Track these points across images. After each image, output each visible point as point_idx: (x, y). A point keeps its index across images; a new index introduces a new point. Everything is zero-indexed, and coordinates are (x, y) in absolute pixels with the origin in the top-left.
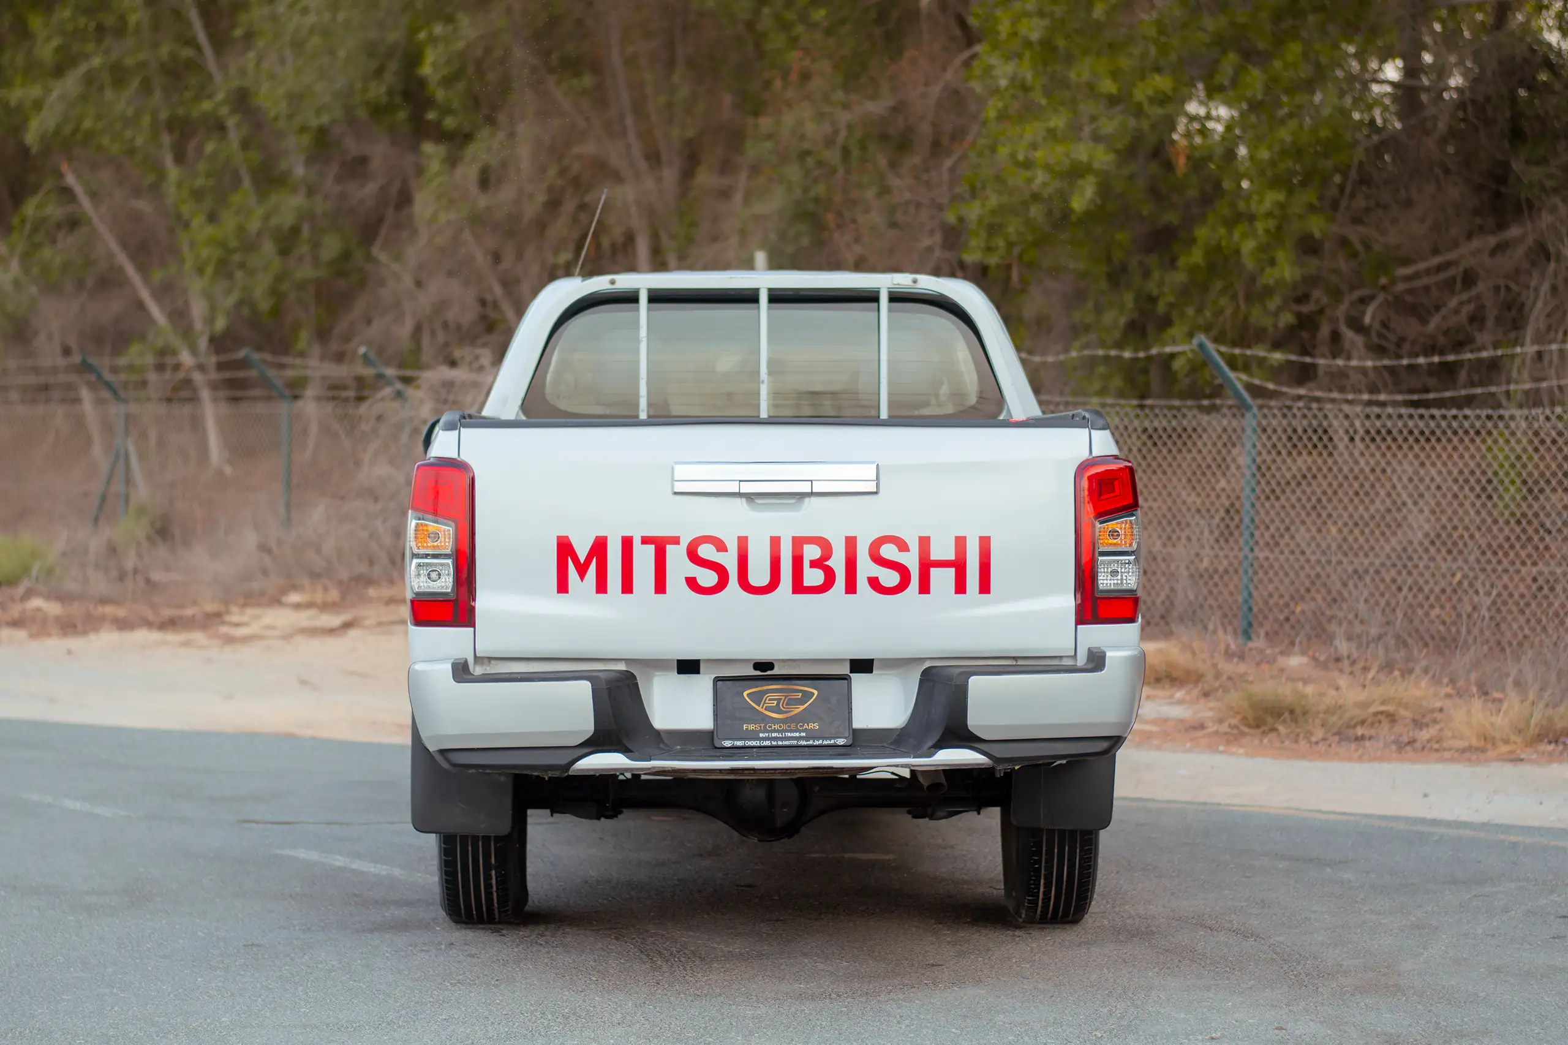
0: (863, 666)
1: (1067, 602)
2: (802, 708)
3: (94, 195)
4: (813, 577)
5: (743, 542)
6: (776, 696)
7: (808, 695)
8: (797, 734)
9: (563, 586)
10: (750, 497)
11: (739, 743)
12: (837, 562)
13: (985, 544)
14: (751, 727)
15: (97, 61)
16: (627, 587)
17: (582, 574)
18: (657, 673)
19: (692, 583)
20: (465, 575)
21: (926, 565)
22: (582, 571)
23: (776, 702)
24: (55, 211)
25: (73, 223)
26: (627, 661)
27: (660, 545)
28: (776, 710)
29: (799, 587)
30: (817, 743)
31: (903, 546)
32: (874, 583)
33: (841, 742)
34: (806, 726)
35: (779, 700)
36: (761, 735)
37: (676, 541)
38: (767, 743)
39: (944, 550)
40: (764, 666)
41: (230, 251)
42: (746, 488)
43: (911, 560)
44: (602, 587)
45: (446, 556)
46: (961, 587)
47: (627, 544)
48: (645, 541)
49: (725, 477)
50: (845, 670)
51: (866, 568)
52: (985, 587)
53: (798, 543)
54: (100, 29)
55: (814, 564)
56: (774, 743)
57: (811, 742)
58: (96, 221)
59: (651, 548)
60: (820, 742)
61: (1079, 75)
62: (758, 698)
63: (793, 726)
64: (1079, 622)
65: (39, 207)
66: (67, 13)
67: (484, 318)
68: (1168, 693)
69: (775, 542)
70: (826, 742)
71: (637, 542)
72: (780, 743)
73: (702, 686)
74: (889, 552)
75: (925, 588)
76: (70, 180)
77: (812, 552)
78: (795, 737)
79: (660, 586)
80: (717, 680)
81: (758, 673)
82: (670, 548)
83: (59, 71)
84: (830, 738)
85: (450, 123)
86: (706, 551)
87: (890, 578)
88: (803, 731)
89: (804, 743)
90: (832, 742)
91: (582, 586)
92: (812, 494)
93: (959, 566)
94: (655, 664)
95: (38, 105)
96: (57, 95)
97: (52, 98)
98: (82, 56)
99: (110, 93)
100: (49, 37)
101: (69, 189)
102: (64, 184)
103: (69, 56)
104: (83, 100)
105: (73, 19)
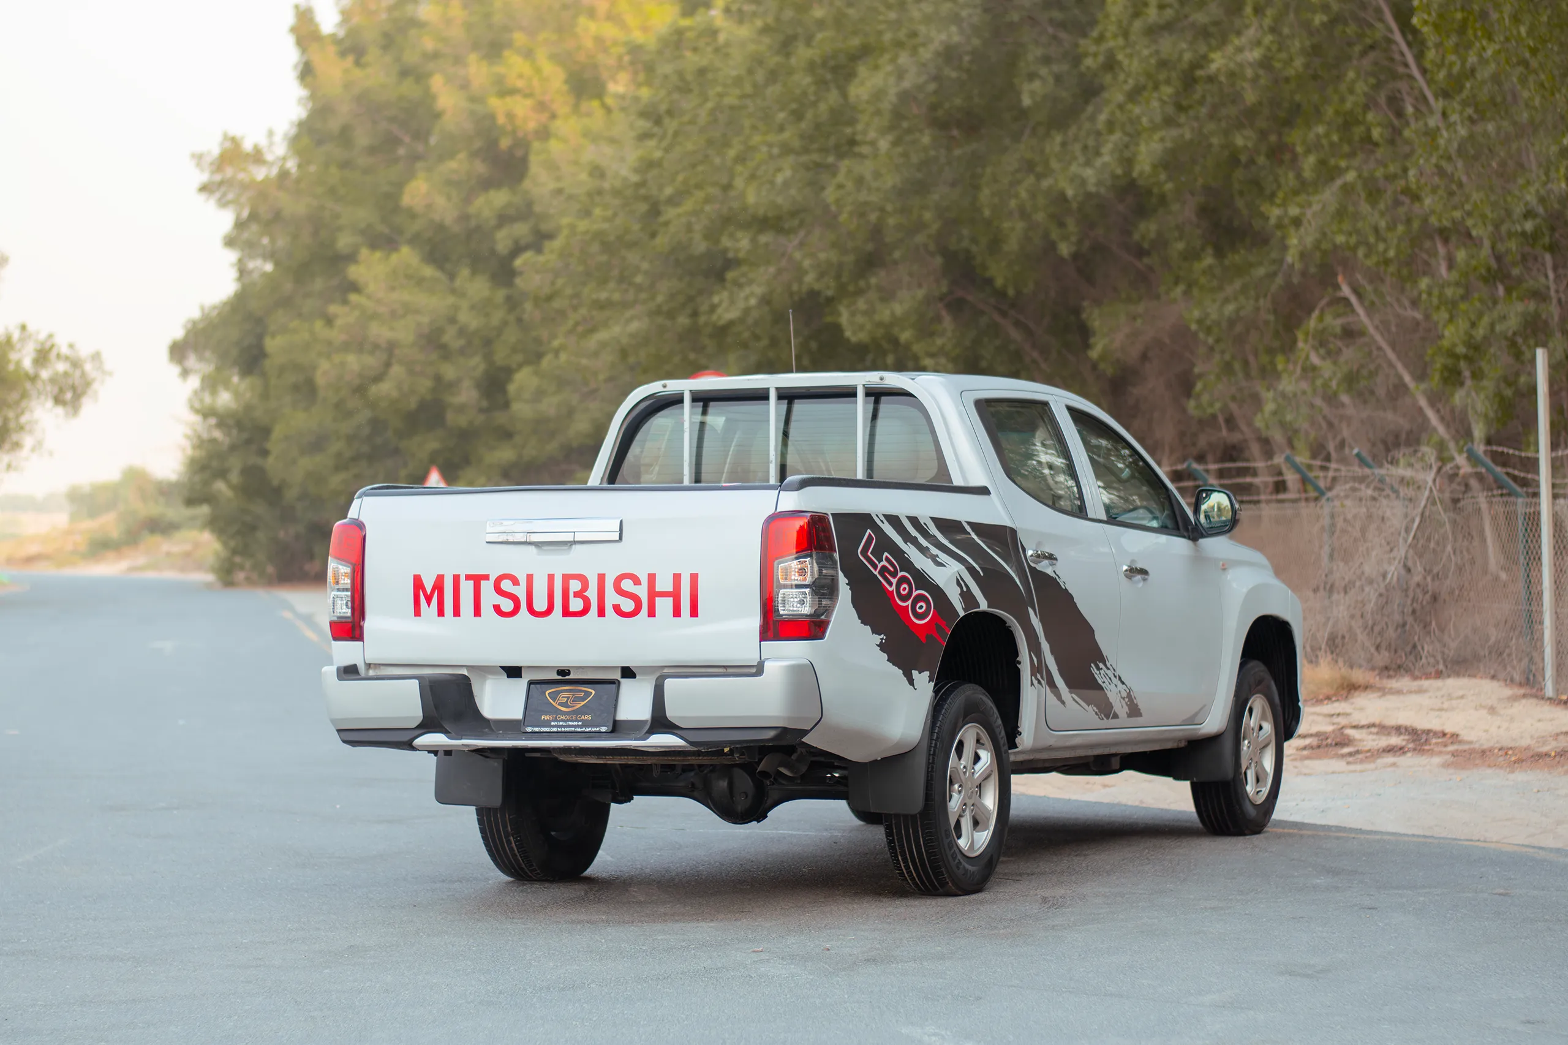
0: (628, 673)
1: (755, 622)
2: (583, 703)
3: (1371, 306)
4: (576, 605)
5: (530, 578)
6: (566, 694)
7: (588, 694)
8: (576, 723)
9: (417, 613)
10: (537, 544)
11: (536, 729)
12: (592, 594)
13: (694, 578)
14: (547, 717)
15: (1351, 176)
16: (457, 613)
17: (429, 602)
18: (490, 676)
19: (497, 609)
20: (357, 602)
21: (653, 594)
22: (429, 600)
23: (566, 699)
24: (1333, 322)
25: (1350, 334)
26: (468, 667)
27: (477, 580)
28: (565, 705)
29: (567, 613)
30: (588, 730)
31: (637, 581)
32: (617, 609)
33: (604, 729)
34: (583, 717)
35: (568, 698)
36: (552, 723)
37: (486, 577)
38: (555, 729)
39: (664, 584)
40: (563, 672)
42: (535, 538)
43: (642, 592)
44: (441, 613)
45: (347, 590)
46: (677, 613)
47: (456, 579)
48: (468, 577)
49: (518, 530)
50: (617, 675)
51: (612, 598)
52: (694, 612)
53: (566, 578)
54: (1352, 142)
55: (576, 595)
56: (559, 730)
57: (583, 729)
58: (1371, 330)
59: (472, 582)
60: (590, 729)
62: (554, 696)
63: (574, 717)
64: (763, 638)
69: (551, 578)
70: (593, 730)
71: (462, 578)
72: (563, 729)
73: (519, 687)
74: (627, 585)
75: (652, 613)
76: (1347, 291)
77: (575, 586)
78: (574, 725)
79: (477, 612)
80: (531, 683)
81: (560, 677)
82: (483, 582)
83: (1316, 188)
84: (597, 727)
86: (506, 585)
87: (628, 605)
88: (579, 721)
89: (579, 730)
90: (598, 729)
91: (429, 611)
92: (575, 542)
93: (676, 595)
94: (484, 670)
96: (1316, 207)
97: (1309, 213)
98: (1337, 172)
99: (1365, 208)
100: (1308, 151)
101: (1346, 301)
102: (1342, 294)
103: (1327, 173)
104: (1341, 214)
105: (1327, 135)
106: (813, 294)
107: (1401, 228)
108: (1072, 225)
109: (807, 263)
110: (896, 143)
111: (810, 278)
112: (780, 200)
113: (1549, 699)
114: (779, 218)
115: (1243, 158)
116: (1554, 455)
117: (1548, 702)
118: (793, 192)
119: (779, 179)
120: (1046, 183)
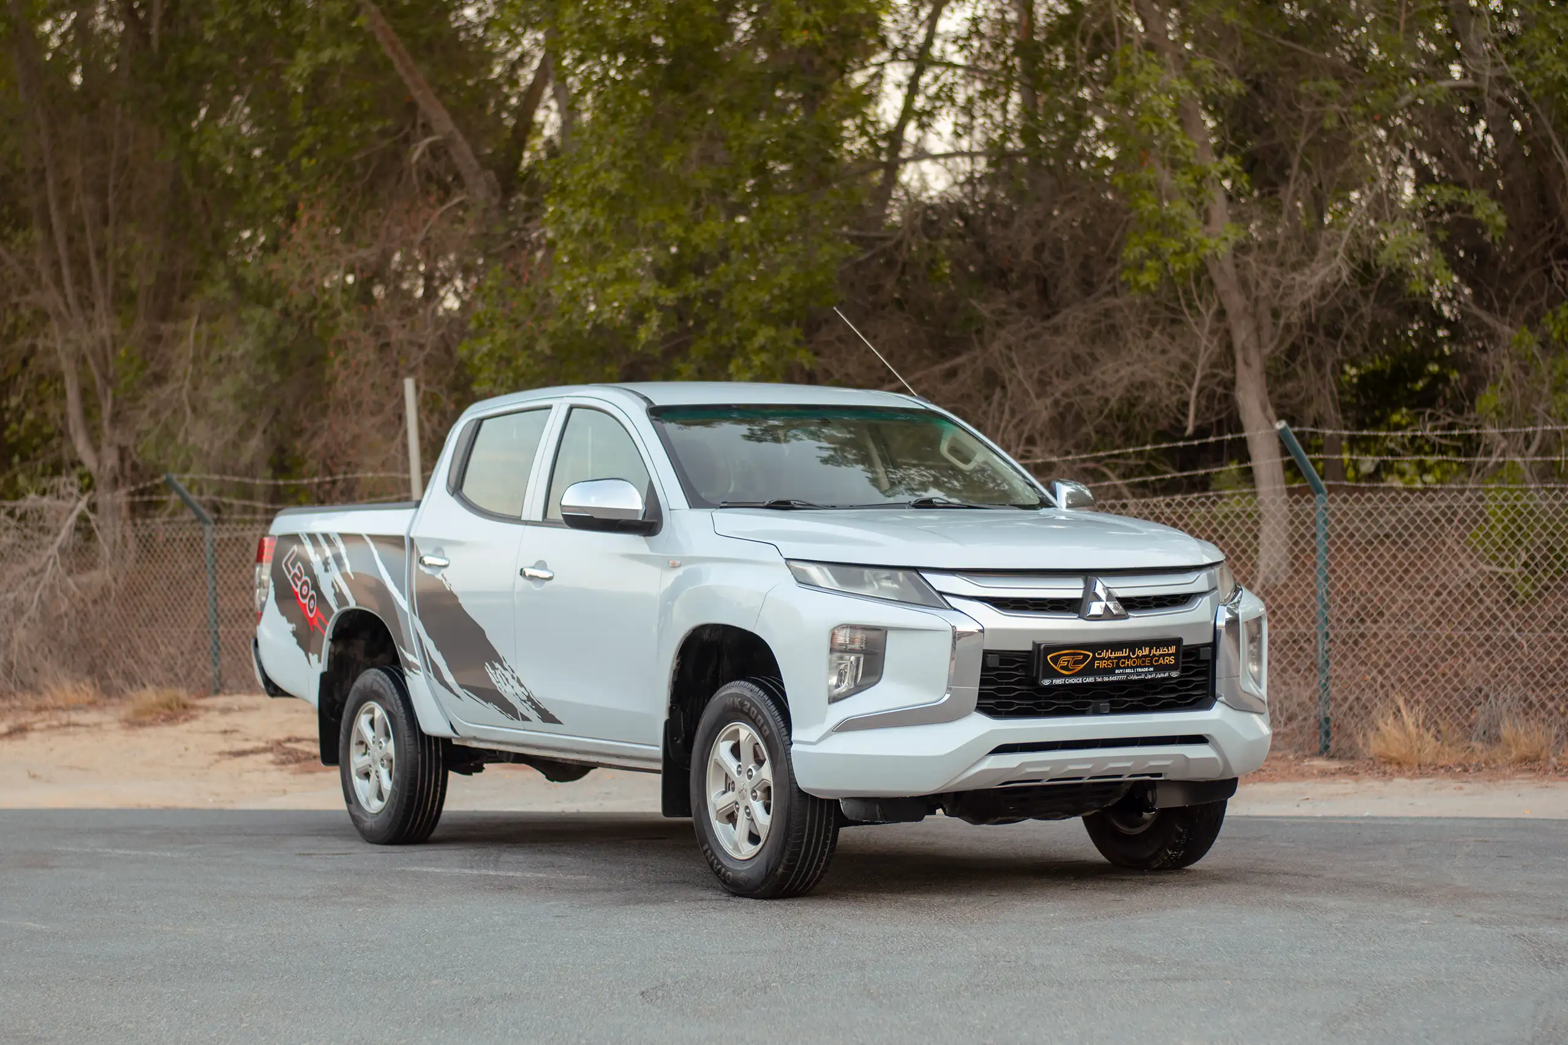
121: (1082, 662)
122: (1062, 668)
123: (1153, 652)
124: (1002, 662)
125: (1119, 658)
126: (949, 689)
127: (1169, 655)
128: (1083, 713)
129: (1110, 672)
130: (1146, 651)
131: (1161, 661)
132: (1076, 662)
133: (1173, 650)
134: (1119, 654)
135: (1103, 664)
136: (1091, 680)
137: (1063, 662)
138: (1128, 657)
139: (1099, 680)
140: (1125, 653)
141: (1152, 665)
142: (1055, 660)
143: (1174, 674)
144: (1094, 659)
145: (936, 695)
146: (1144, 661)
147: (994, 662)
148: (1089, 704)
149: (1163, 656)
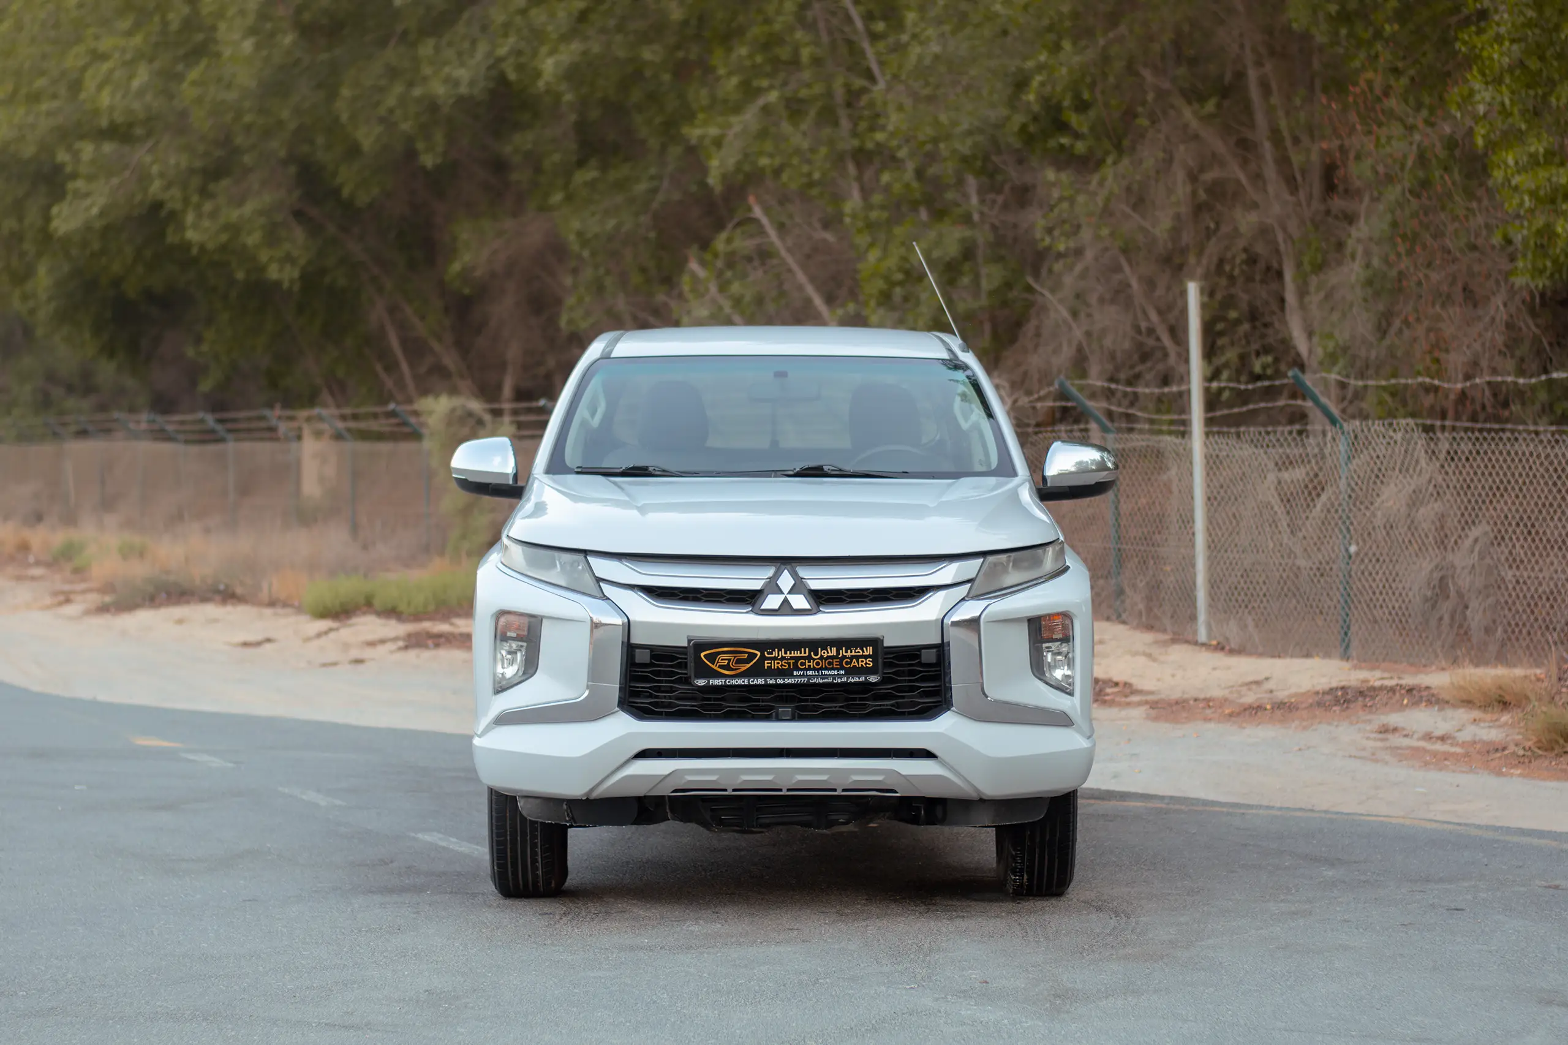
3: (781, 227)
15: (773, 96)
24: (744, 244)
25: (764, 254)
41: (893, 284)
54: (776, 62)
58: (783, 253)
61: (1558, 99)
65: (729, 241)
66: (743, 51)
67: (1140, 345)
68: (1495, 716)
76: (758, 212)
83: (737, 109)
85: (1080, 147)
95: (718, 143)
96: (737, 128)
97: (731, 133)
98: (759, 91)
99: (786, 127)
100: (730, 74)
101: (756, 221)
102: (752, 215)
103: (749, 91)
104: (763, 134)
105: (750, 56)
106: (157, 206)
107: (823, 150)
108: (439, 137)
109: (155, 169)
110: (258, 47)
111: (156, 186)
112: (136, 106)
113: (1203, 645)
114: (131, 125)
115: (648, 73)
116: (1210, 415)
117: (1204, 649)
118: (148, 98)
119: (136, 84)
120: (417, 92)
121: (747, 661)
122: (721, 667)
123: (843, 652)
124: (653, 657)
125: (797, 659)
126: (588, 687)
127: (866, 657)
128: (767, 718)
129: (788, 673)
130: (833, 652)
131: (854, 663)
132: (739, 661)
133: (869, 651)
134: (797, 654)
135: (776, 665)
136: (760, 681)
137: (723, 660)
138: (809, 658)
139: (771, 681)
140: (804, 653)
141: (842, 668)
142: (712, 658)
143: (873, 679)
144: (763, 658)
145: (575, 692)
146: (830, 661)
147: (642, 657)
148: (772, 708)
149: (857, 658)
